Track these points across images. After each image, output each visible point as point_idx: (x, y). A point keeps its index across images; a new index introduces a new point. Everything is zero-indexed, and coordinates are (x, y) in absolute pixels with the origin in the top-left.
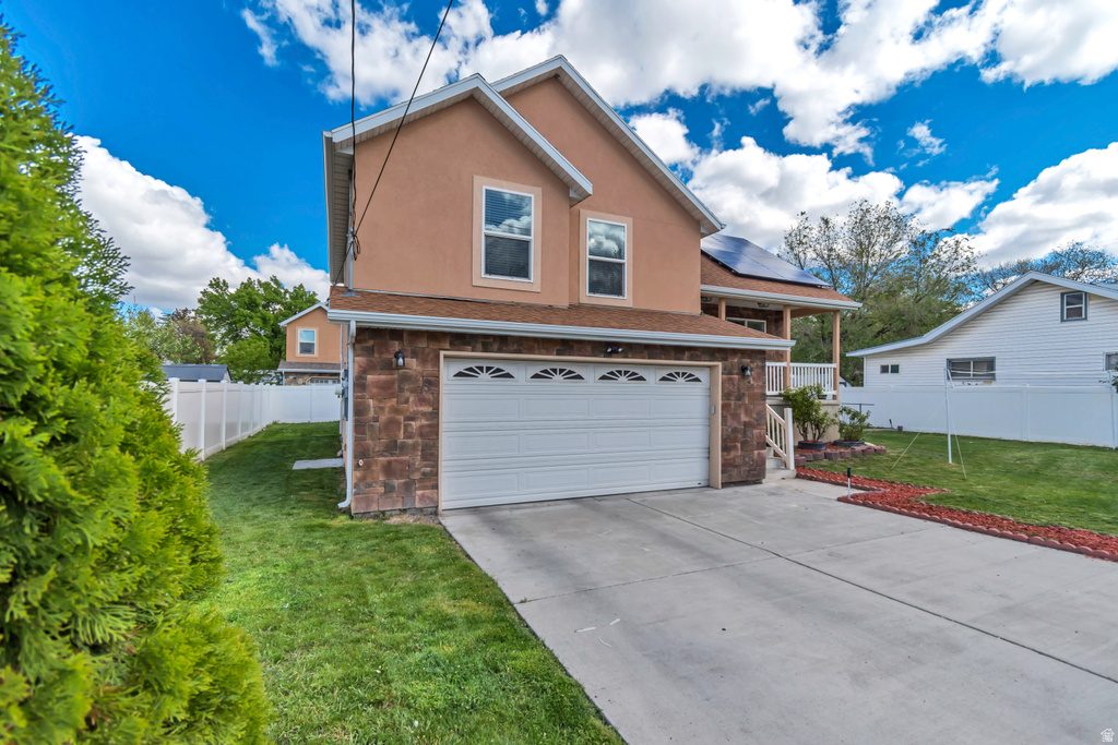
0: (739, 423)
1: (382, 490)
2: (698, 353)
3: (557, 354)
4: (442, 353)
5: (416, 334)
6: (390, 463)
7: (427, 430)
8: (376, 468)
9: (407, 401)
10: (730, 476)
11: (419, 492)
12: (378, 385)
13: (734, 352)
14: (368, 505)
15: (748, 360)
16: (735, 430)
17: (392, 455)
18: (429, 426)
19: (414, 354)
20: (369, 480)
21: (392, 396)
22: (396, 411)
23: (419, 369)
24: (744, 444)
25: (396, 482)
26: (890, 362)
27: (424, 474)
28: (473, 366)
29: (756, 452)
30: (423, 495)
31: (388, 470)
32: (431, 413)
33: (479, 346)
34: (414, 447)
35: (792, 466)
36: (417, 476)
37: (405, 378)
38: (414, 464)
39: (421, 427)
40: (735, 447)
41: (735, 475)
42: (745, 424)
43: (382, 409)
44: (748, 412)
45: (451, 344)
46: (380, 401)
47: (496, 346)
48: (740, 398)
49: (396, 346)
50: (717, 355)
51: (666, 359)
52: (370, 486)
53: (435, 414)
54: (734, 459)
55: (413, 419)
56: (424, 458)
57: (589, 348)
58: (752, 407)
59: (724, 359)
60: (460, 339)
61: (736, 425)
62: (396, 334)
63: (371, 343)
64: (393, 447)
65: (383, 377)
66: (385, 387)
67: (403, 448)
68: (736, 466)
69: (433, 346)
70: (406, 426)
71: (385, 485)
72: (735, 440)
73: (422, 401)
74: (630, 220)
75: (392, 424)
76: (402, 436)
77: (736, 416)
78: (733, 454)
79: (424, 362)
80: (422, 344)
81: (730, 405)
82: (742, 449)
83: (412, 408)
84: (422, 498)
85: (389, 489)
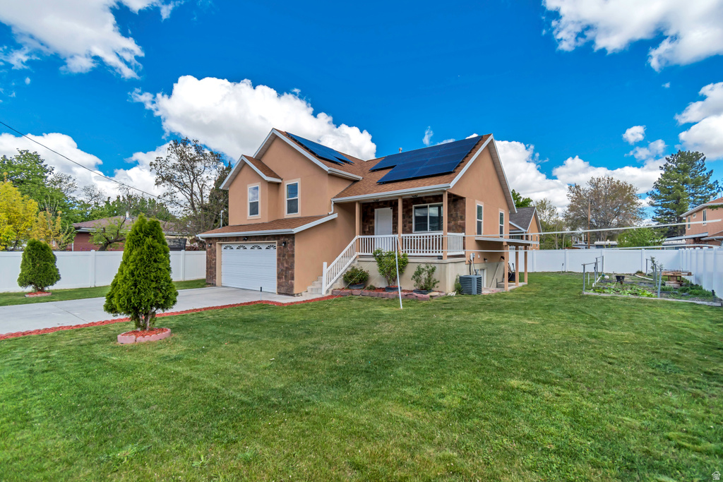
0: (284, 267)
4: (217, 243)
10: (280, 290)
11: (214, 279)
15: (287, 239)
16: (282, 270)
18: (215, 262)
19: (213, 244)
21: (211, 254)
22: (211, 258)
23: (214, 247)
24: (286, 276)
25: (211, 276)
29: (290, 281)
31: (210, 273)
36: (214, 275)
37: (212, 250)
40: (282, 278)
42: (287, 268)
44: (287, 262)
45: (219, 240)
48: (284, 256)
54: (282, 283)
55: (213, 260)
56: (215, 271)
58: (289, 260)
59: (278, 239)
62: (211, 239)
67: (212, 268)
68: (283, 286)
72: (282, 274)
73: (214, 255)
74: (300, 179)
75: (210, 262)
76: (212, 264)
78: (282, 280)
80: (214, 241)
81: (280, 260)
82: (285, 279)
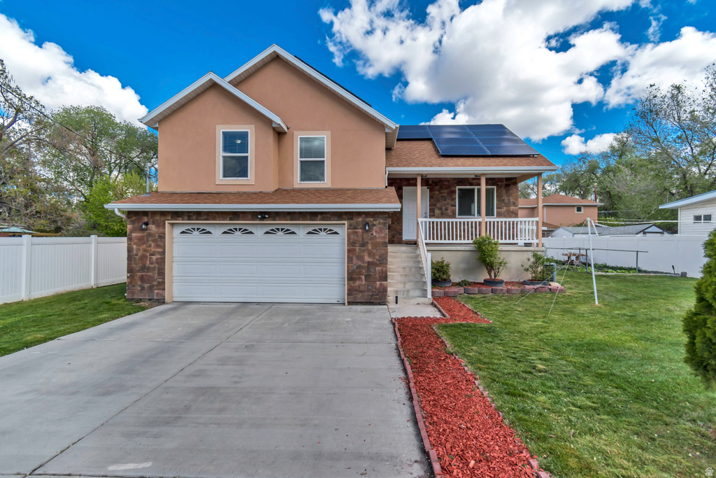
0: (363, 262)
1: (139, 288)
2: (328, 216)
3: (230, 220)
4: (166, 222)
5: (154, 213)
6: (142, 276)
7: (160, 260)
8: (137, 278)
9: (150, 246)
10: (355, 298)
11: (156, 291)
12: (137, 238)
13: (359, 214)
14: (133, 295)
15: (372, 219)
16: (359, 267)
17: (144, 272)
18: (161, 258)
19: (153, 223)
20: (133, 284)
21: (144, 243)
22: (145, 251)
23: (156, 230)
24: (367, 277)
25: (146, 286)
26: (702, 212)
27: (159, 282)
28: (190, 228)
29: (378, 283)
30: (158, 293)
31: (142, 278)
32: (162, 252)
33: (186, 217)
34: (154, 268)
35: (429, 295)
36: (155, 283)
37: (150, 235)
38: (153, 277)
39: (157, 259)
40: (360, 279)
41: (359, 297)
42: (369, 263)
43: (139, 249)
44: (370, 254)
45: (172, 217)
46: (138, 246)
47: (194, 217)
48: (364, 245)
49: (145, 219)
50: (344, 216)
51: (303, 220)
52: (134, 286)
53: (163, 253)
54: (359, 286)
55: (153, 255)
56: (159, 274)
57: (250, 216)
58: (375, 251)
59: (349, 219)
60: (176, 214)
61: (360, 263)
62: (145, 213)
63: (134, 218)
64: (144, 268)
65: (139, 234)
66: (141, 239)
67: (149, 269)
68: (360, 292)
69: (163, 218)
70: (150, 258)
71: (141, 286)
72: (360, 273)
73: (158, 246)
74: (329, 133)
75: (143, 257)
76: (148, 263)
77: (360, 258)
78: (358, 283)
79: (158, 226)
80: (158, 218)
81: (355, 250)
82: (365, 280)
83: (153, 249)
84: (158, 294)
85: (143, 289)
